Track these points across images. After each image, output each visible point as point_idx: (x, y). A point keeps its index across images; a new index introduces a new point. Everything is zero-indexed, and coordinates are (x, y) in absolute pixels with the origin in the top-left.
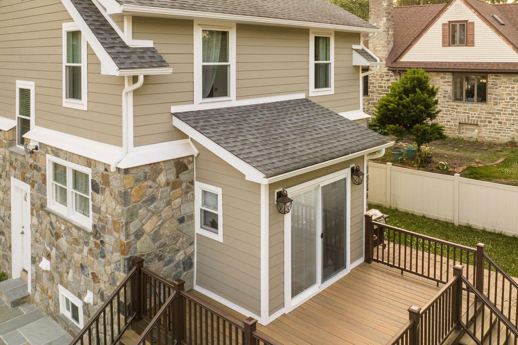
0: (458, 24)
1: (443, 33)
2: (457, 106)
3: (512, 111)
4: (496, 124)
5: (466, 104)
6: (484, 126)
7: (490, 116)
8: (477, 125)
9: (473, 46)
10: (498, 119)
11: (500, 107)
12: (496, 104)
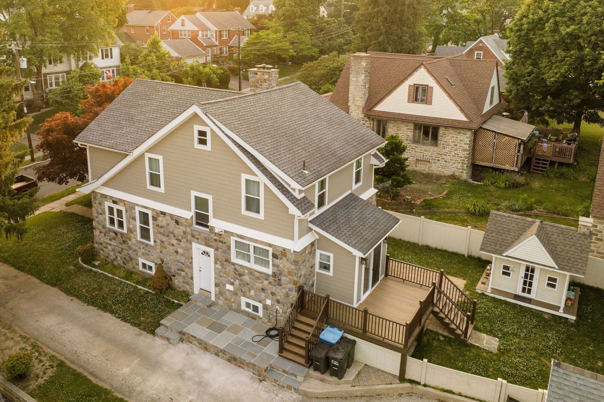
0: (421, 87)
1: (409, 92)
2: (416, 147)
3: (455, 154)
4: (443, 162)
5: (422, 146)
6: (434, 163)
7: (439, 156)
8: (429, 162)
9: (431, 104)
10: (444, 159)
11: (446, 150)
12: (444, 148)
